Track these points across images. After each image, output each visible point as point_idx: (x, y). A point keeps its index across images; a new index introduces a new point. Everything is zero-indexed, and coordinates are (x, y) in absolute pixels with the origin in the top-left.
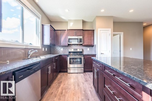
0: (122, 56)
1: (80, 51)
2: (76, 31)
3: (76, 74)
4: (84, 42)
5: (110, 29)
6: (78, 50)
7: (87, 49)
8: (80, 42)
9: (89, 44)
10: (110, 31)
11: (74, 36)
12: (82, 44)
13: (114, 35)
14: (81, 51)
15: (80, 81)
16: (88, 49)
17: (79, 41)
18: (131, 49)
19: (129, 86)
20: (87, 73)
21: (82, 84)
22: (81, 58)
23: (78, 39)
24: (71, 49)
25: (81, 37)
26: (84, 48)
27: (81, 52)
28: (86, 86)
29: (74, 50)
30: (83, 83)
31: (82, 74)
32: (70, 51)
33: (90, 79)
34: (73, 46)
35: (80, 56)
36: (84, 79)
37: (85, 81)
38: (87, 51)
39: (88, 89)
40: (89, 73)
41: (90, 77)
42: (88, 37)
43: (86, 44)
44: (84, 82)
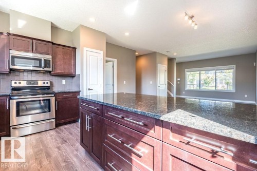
0: (115, 92)
1: (46, 85)
2: (34, 41)
3: (37, 135)
4: (54, 68)
5: (102, 52)
6: (40, 84)
7: (62, 82)
8: (45, 67)
9: (67, 72)
10: (101, 54)
11: (28, 51)
12: (50, 72)
13: (107, 61)
14: (49, 85)
15: (50, 145)
16: (64, 82)
17: (43, 65)
18: (125, 82)
19: (143, 124)
20: (62, 127)
21: (56, 150)
22: (49, 100)
23: (40, 60)
24: (17, 82)
25: (49, 57)
26: (55, 80)
27: (48, 88)
28: (66, 150)
29: (29, 82)
30: (59, 148)
31: (52, 132)
32: (17, 85)
33: (71, 136)
34: (26, 74)
35: (45, 96)
36: (57, 139)
37: (62, 143)
38: (61, 86)
39: (71, 155)
40: (66, 126)
41: (70, 133)
42: (64, 59)
43: (58, 71)
44: (60, 145)
